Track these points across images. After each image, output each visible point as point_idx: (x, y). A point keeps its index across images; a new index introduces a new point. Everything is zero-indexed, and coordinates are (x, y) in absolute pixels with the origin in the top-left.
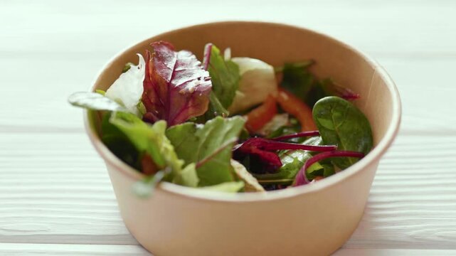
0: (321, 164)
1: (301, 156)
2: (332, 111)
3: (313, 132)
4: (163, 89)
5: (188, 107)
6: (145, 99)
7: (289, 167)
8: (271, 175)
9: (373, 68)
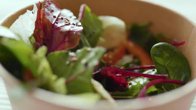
0: (157, 87)
1: (142, 81)
2: (164, 52)
3: (150, 66)
4: (49, 29)
5: (65, 42)
6: (36, 35)
7: (134, 88)
8: (120, 93)
9: (193, 24)
